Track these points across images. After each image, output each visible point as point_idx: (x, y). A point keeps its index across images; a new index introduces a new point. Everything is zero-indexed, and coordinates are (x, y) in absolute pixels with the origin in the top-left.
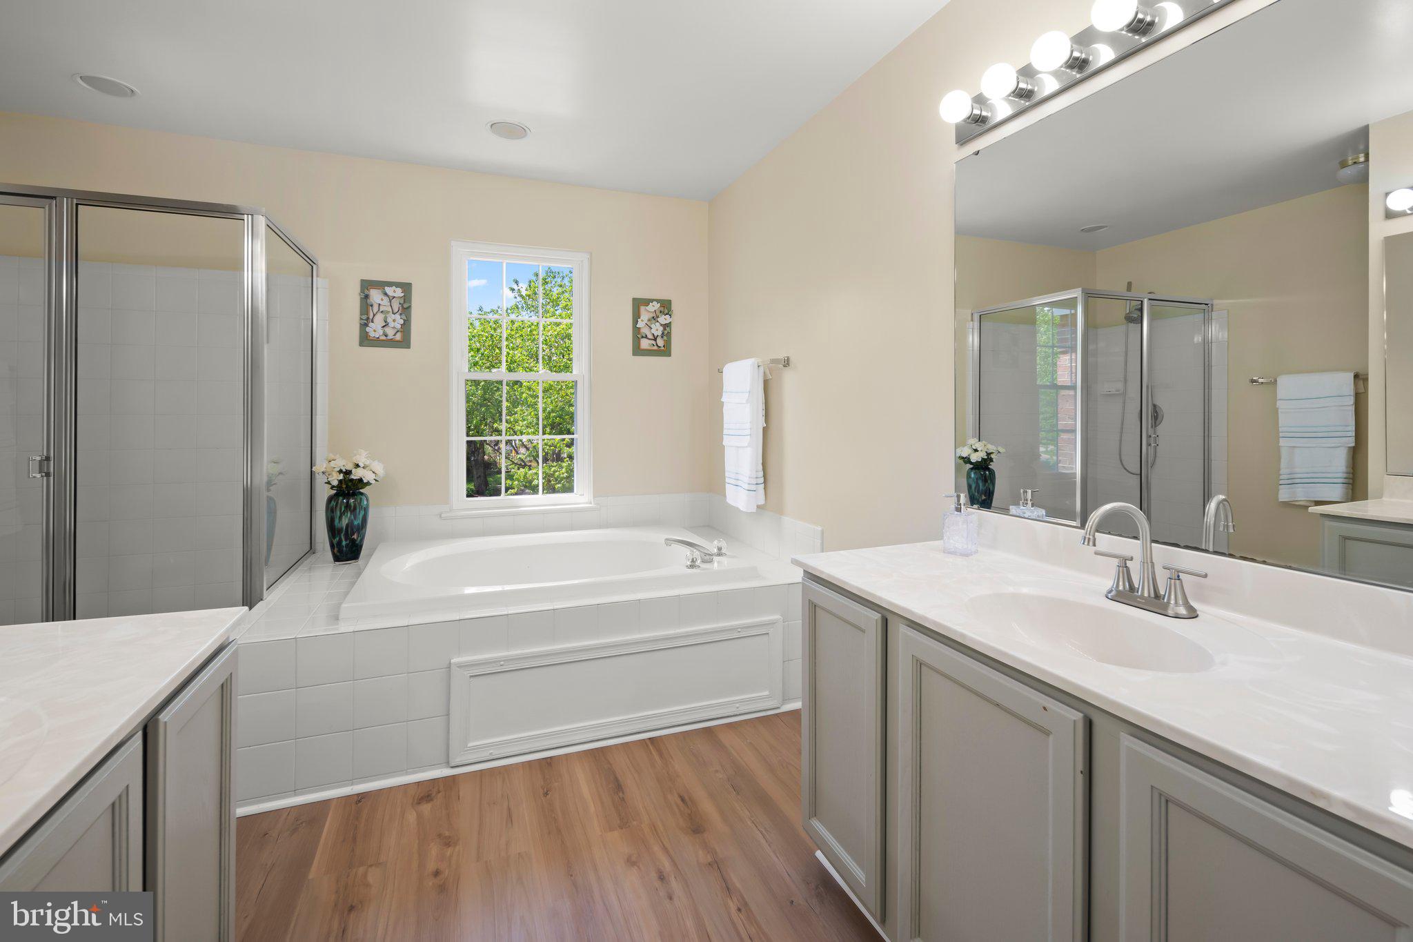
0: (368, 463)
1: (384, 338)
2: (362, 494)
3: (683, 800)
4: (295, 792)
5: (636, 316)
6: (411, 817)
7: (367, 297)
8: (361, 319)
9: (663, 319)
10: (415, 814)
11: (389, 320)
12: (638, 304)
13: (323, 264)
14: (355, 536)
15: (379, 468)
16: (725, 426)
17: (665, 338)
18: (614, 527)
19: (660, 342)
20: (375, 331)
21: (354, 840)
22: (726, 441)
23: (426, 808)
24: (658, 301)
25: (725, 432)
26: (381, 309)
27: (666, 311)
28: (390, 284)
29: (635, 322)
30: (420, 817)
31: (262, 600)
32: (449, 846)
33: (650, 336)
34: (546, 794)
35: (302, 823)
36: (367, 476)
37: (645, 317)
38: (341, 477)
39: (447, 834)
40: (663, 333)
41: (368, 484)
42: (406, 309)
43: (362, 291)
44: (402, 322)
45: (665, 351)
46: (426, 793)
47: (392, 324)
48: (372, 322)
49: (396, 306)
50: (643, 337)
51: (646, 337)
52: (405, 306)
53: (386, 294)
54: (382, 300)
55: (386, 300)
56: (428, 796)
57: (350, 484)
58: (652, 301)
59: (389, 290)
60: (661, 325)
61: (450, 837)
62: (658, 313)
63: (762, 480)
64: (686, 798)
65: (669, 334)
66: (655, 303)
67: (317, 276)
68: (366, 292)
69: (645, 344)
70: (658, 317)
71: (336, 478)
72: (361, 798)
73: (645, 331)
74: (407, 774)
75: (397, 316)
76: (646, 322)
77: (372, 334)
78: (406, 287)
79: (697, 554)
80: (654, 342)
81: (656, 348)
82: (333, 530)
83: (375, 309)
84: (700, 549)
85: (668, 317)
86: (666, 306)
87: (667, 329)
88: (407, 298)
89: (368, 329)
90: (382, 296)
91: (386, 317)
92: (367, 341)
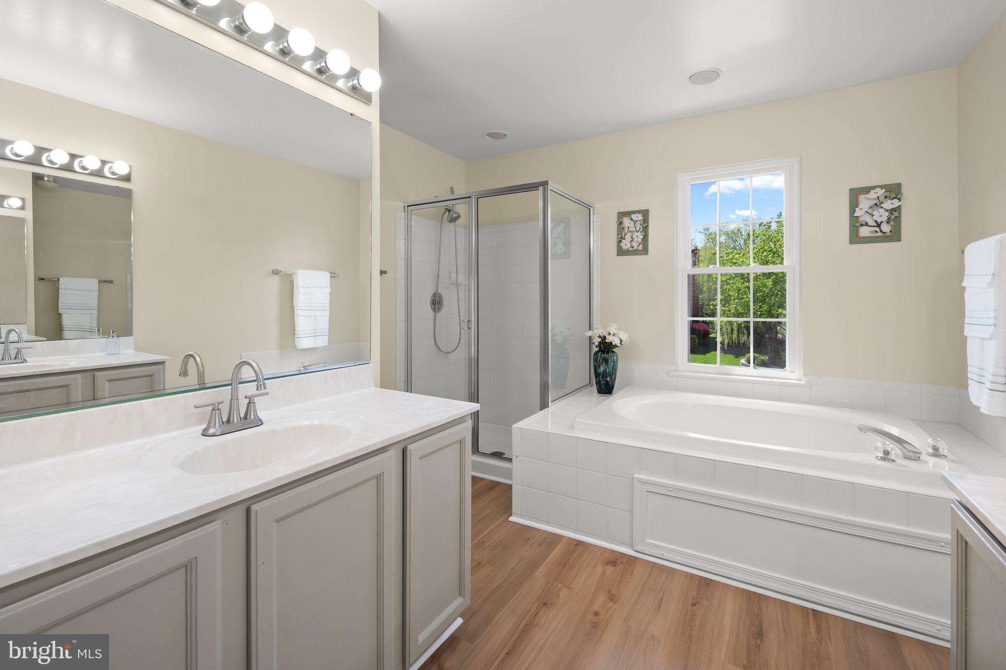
0: (616, 332)
1: (631, 249)
2: (613, 352)
5: (854, 206)
7: (621, 223)
8: (618, 238)
9: (889, 205)
11: (634, 237)
12: (856, 194)
13: (598, 206)
14: (608, 379)
15: (624, 336)
17: (892, 223)
19: (886, 228)
20: (626, 245)
24: (881, 187)
25: (966, 321)
26: (630, 230)
27: (894, 195)
28: (634, 212)
29: (852, 210)
33: (872, 223)
36: (616, 341)
37: (865, 203)
38: (600, 340)
40: (889, 219)
41: (616, 346)
42: (645, 229)
43: (618, 220)
44: (642, 237)
45: (893, 236)
47: (636, 239)
48: (624, 239)
49: (639, 227)
50: (862, 225)
51: (867, 224)
52: (645, 225)
53: (632, 219)
54: (630, 224)
55: (632, 223)
57: (606, 345)
58: (874, 188)
59: (634, 216)
60: (887, 210)
62: (882, 199)
65: (897, 219)
66: (878, 190)
67: (594, 214)
68: (621, 220)
69: (864, 232)
70: (882, 203)
71: (597, 341)
73: (865, 218)
75: (639, 233)
76: (865, 209)
77: (624, 247)
78: (645, 213)
79: (892, 446)
80: (877, 229)
81: (880, 234)
82: (597, 374)
83: (626, 230)
84: (905, 445)
85: (896, 201)
86: (894, 191)
87: (896, 214)
88: (646, 220)
89: (621, 244)
90: (630, 221)
91: (632, 235)
92: (621, 252)
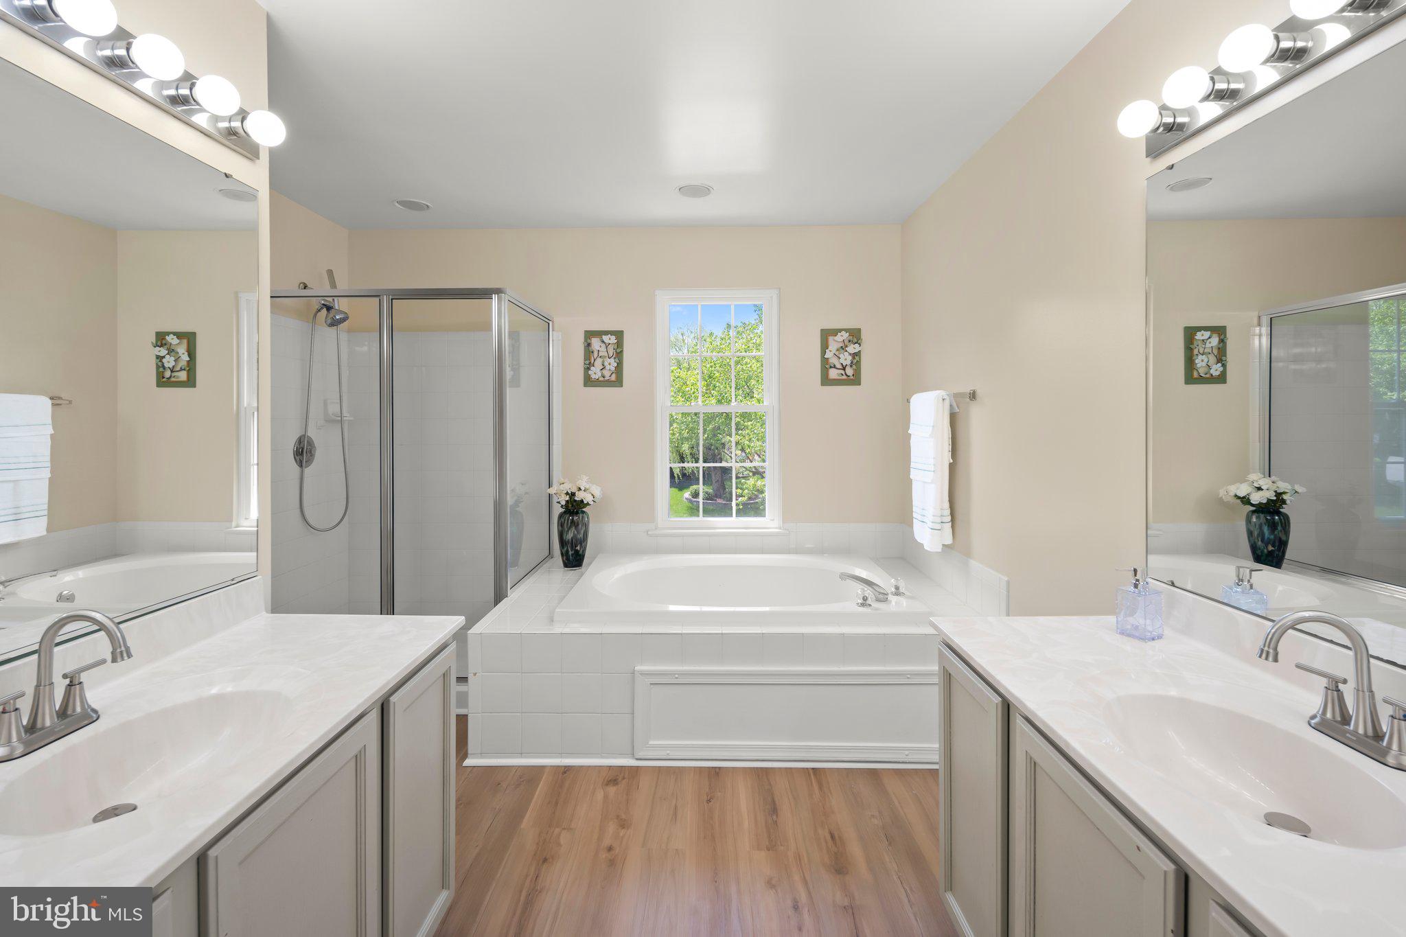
0: (587, 487)
1: (602, 379)
2: (583, 512)
3: (832, 837)
4: (521, 754)
5: (825, 347)
6: (600, 795)
7: (589, 345)
8: (585, 364)
9: (852, 349)
10: (603, 793)
11: (606, 364)
12: (826, 335)
13: (558, 320)
14: (578, 548)
15: (597, 491)
16: (913, 459)
17: (854, 367)
18: (800, 553)
19: (850, 371)
20: (595, 373)
21: (557, 803)
22: (914, 475)
23: (612, 790)
24: (846, 330)
25: (912, 465)
26: (600, 354)
27: (855, 340)
28: (607, 333)
29: (823, 352)
30: (606, 797)
31: (507, 596)
32: (624, 828)
33: (839, 366)
34: (709, 801)
35: (523, 781)
36: (588, 498)
37: (834, 344)
38: (567, 498)
39: (624, 817)
40: (852, 363)
41: (588, 504)
42: (619, 355)
43: (586, 340)
44: (615, 364)
45: (855, 380)
46: (615, 777)
47: (608, 367)
48: (593, 366)
49: (611, 352)
50: (831, 367)
51: (835, 367)
52: (618, 350)
53: (603, 342)
54: (601, 347)
55: (604, 346)
56: (615, 780)
57: (575, 504)
58: (840, 330)
59: (605, 338)
60: (850, 354)
61: (625, 820)
62: (846, 342)
63: (949, 518)
64: (837, 837)
65: (858, 363)
66: (843, 333)
67: (553, 330)
68: (589, 341)
69: (833, 374)
70: (847, 346)
71: (564, 499)
72: (567, 769)
73: (834, 361)
74: (602, 757)
75: (612, 360)
76: (834, 351)
77: (593, 376)
78: (619, 335)
79: (869, 592)
80: (843, 372)
81: (845, 377)
82: (562, 542)
83: (596, 354)
84: (875, 587)
85: (857, 345)
86: (855, 335)
87: (857, 358)
88: (620, 344)
89: (590, 372)
90: (601, 344)
91: (603, 362)
92: (589, 381)
